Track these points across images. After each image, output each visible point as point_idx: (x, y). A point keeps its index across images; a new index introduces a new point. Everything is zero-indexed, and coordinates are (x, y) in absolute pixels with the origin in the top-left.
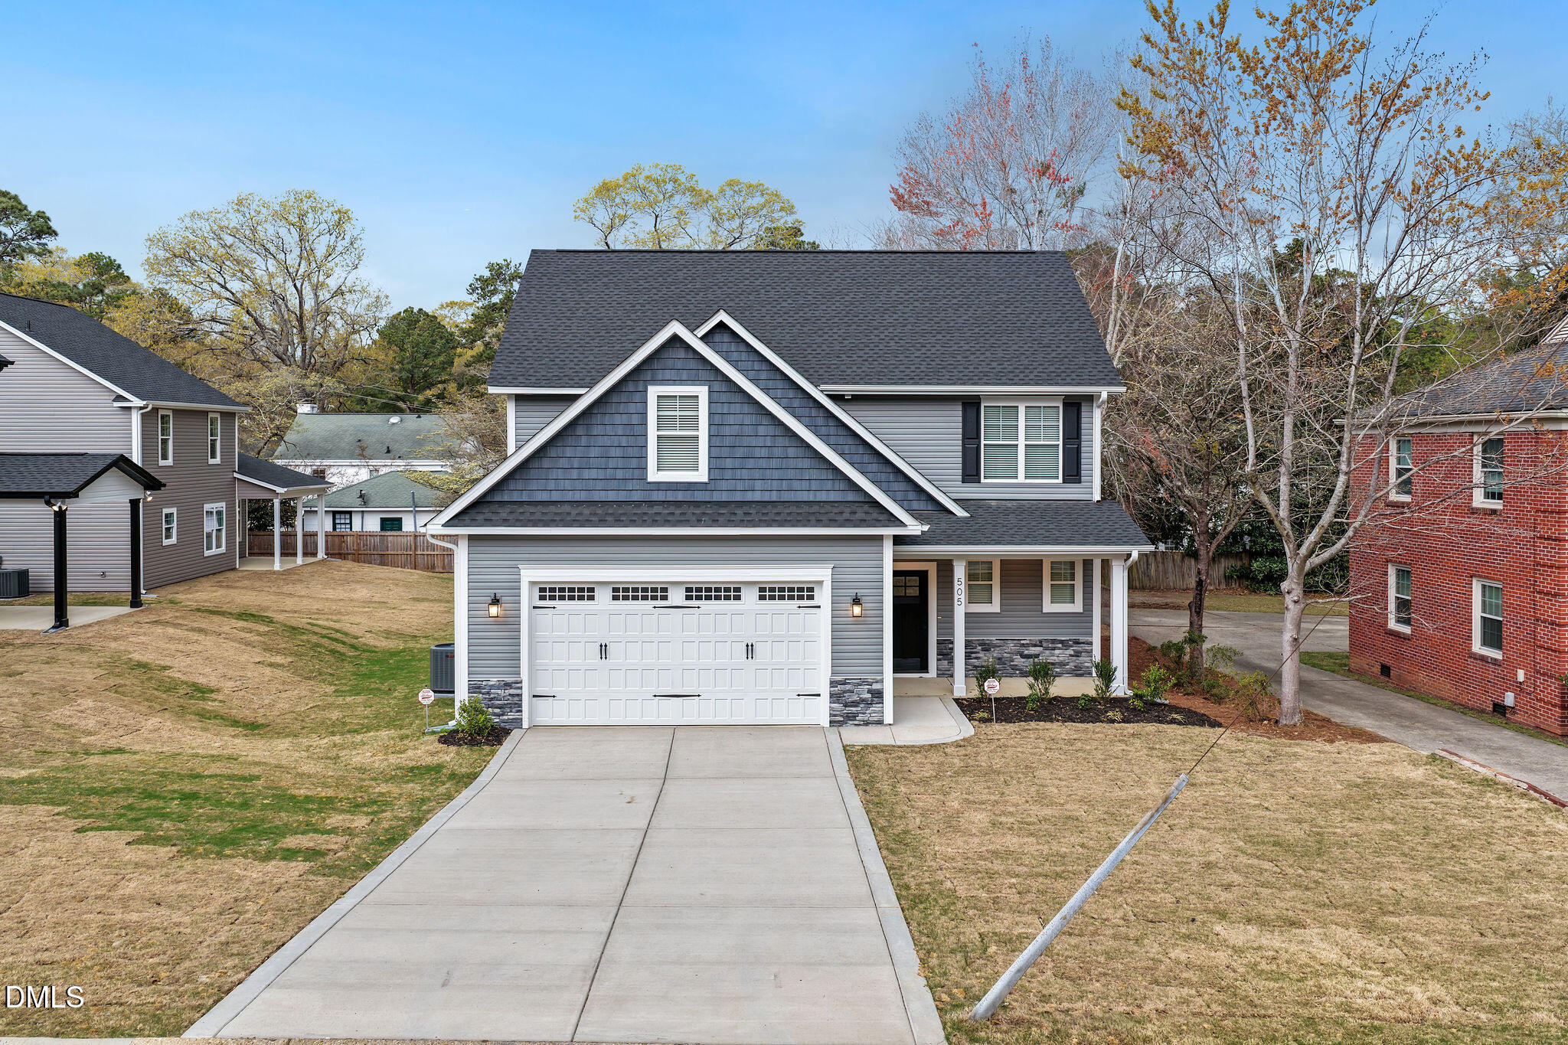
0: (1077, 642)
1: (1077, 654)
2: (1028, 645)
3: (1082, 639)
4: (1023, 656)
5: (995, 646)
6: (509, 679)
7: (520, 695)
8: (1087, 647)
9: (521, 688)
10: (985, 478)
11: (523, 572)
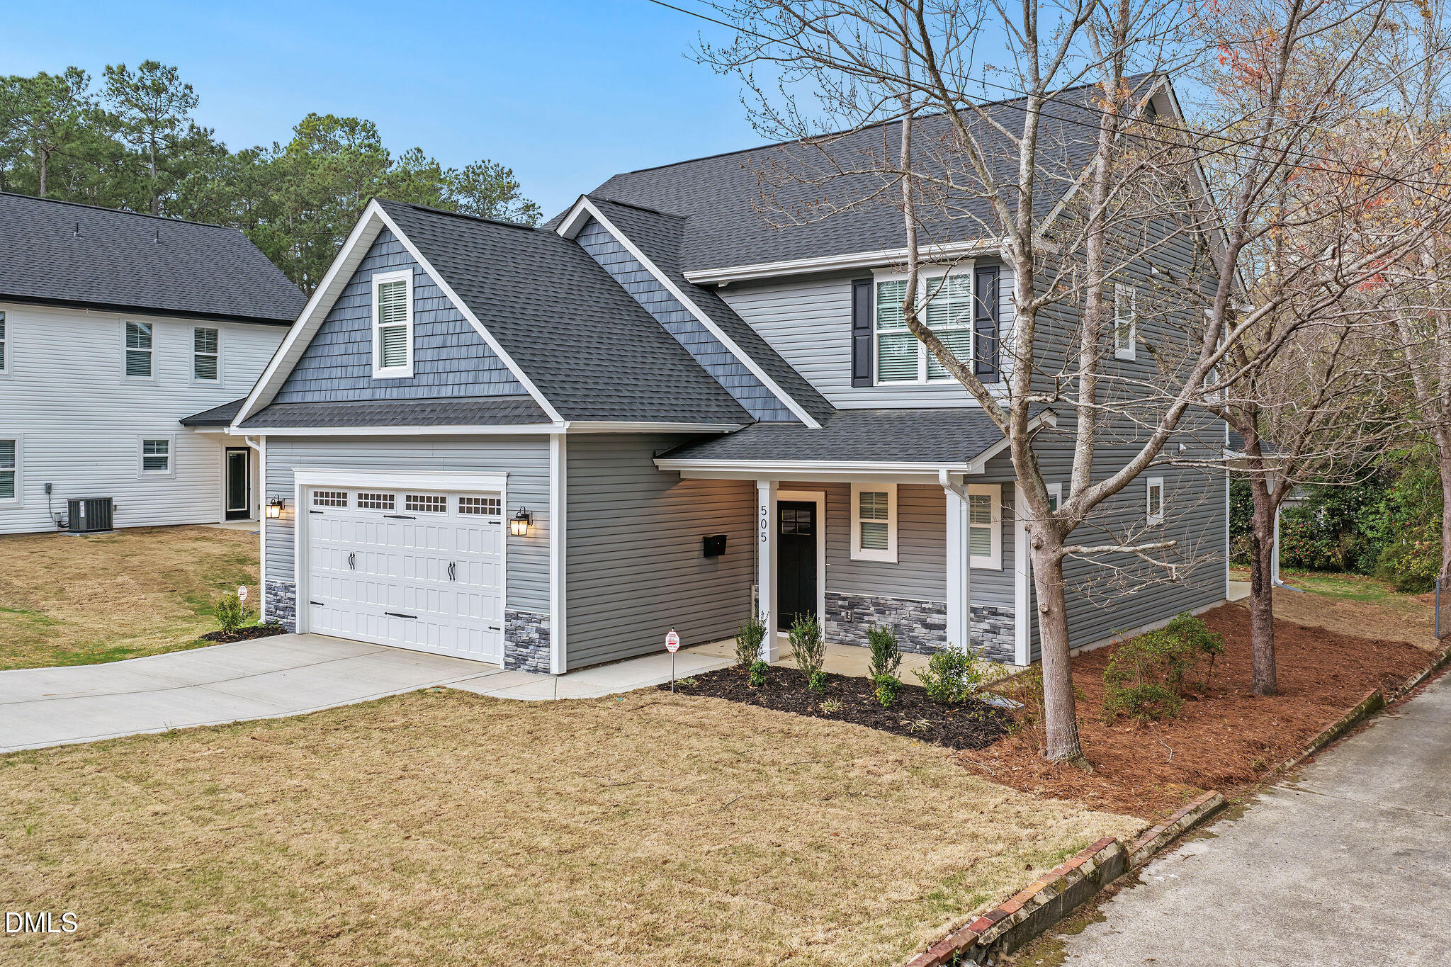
0: (994, 613)
1: (994, 630)
2: (930, 611)
3: (1001, 608)
4: (927, 626)
5: (891, 609)
6: (288, 583)
7: (294, 599)
8: (1007, 621)
9: (294, 592)
10: (880, 379)
11: (297, 475)
